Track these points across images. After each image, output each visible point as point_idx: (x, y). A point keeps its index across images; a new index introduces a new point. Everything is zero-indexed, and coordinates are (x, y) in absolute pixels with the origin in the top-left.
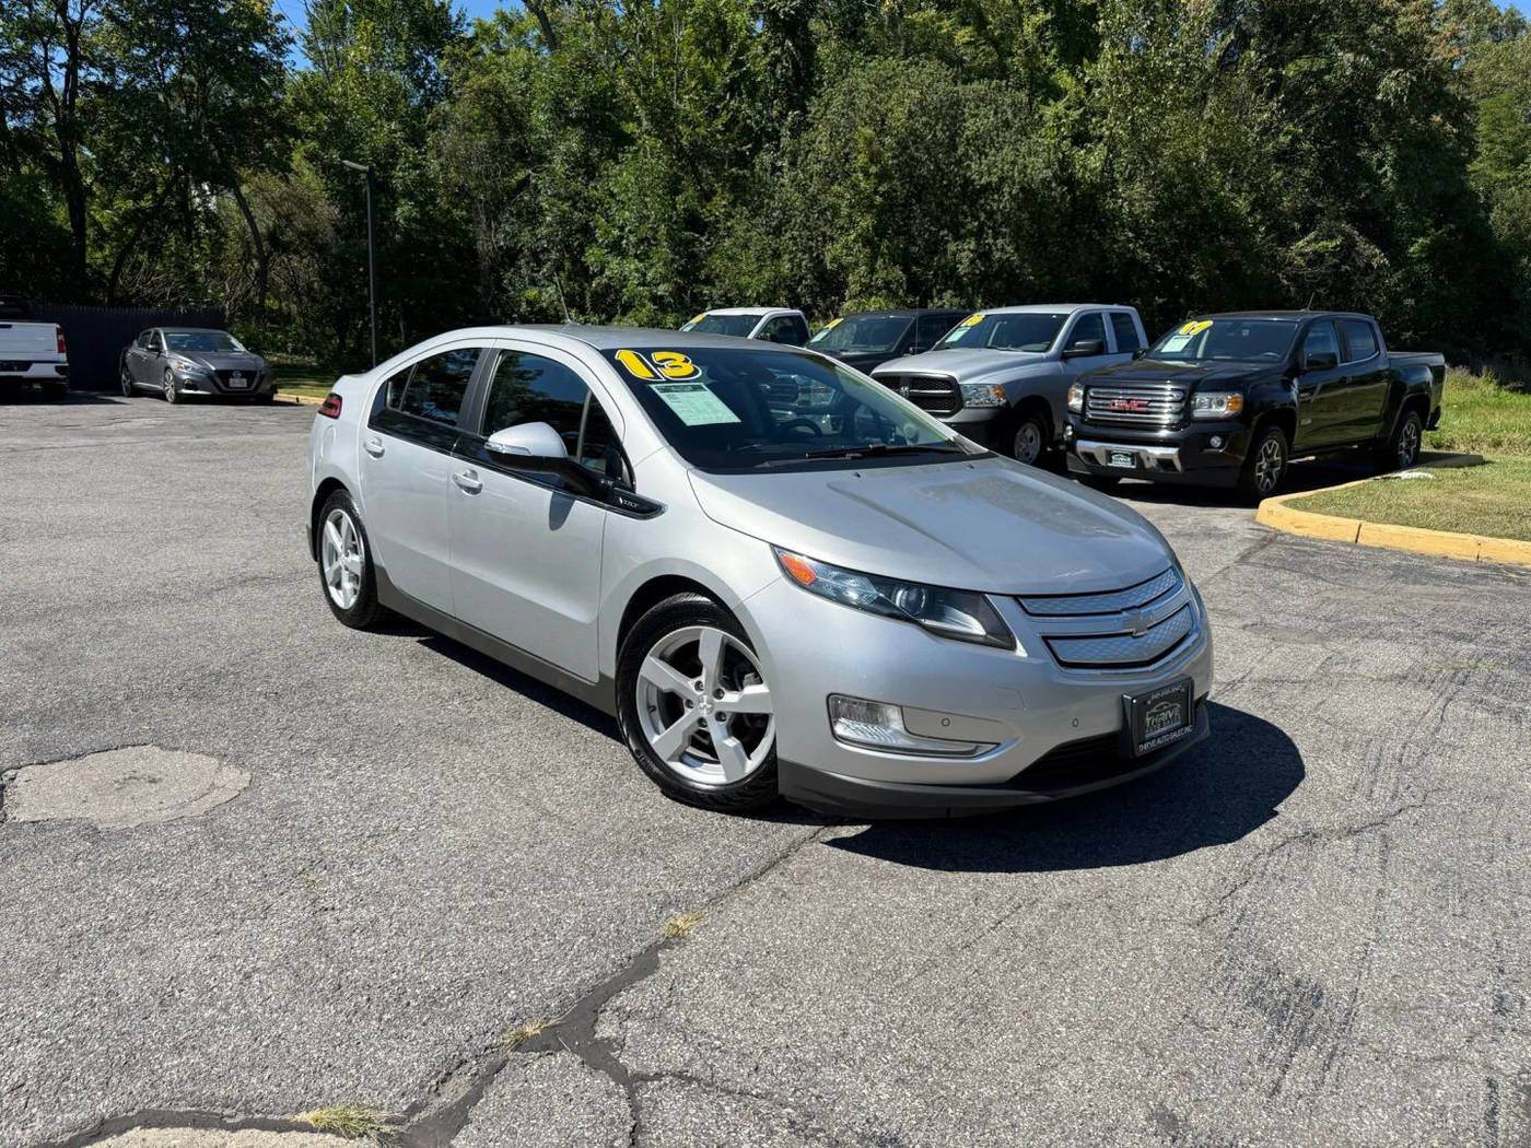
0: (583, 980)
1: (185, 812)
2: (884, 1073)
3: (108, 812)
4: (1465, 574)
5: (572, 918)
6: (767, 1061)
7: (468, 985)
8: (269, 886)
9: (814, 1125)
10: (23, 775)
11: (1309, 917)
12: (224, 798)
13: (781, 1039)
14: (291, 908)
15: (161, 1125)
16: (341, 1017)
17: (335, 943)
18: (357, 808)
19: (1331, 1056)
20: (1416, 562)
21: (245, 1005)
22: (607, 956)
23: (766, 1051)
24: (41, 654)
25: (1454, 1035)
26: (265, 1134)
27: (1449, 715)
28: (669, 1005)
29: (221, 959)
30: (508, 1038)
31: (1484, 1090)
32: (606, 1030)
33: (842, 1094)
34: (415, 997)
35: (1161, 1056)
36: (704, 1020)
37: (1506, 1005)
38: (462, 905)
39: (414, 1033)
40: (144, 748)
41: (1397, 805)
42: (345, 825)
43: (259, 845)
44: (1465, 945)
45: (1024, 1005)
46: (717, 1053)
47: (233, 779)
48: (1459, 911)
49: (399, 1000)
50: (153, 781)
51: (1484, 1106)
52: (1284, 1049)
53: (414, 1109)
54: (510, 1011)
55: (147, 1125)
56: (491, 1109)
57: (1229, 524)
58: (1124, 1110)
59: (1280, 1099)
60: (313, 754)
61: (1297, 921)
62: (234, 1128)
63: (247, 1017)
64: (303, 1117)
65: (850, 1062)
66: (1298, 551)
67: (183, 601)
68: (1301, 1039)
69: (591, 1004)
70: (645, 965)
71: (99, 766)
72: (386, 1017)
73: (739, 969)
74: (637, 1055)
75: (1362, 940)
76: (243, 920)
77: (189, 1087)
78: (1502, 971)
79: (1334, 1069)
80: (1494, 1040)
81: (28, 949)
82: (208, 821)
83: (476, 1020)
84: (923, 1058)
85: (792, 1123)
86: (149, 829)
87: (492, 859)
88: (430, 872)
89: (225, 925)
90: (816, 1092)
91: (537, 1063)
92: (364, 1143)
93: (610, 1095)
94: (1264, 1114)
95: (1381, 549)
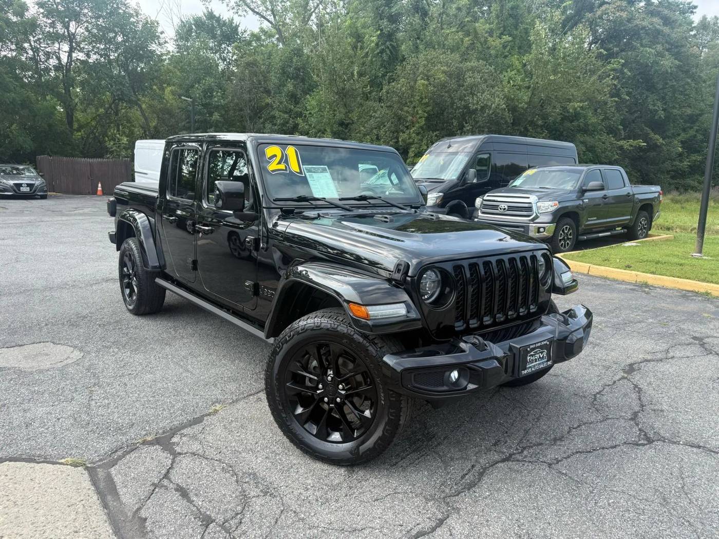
0: (174, 425)
1: (55, 366)
2: (263, 455)
3: (25, 365)
4: (626, 288)
5: (179, 405)
6: (225, 450)
7: (133, 425)
8: (76, 391)
9: (231, 469)
12: (70, 362)
13: (233, 444)
14: (81, 399)
15: (15, 461)
16: (86, 433)
17: (93, 410)
18: (118, 366)
19: (422, 456)
20: (609, 282)
21: (54, 428)
22: (186, 418)
23: (226, 447)
26: (48, 465)
28: (200, 433)
29: (51, 413)
30: (140, 441)
31: (469, 467)
32: (175, 440)
33: (245, 461)
34: (113, 427)
36: (210, 438)
37: (499, 443)
38: (142, 400)
39: (109, 438)
40: (47, 343)
42: (111, 372)
43: (78, 378)
46: (209, 447)
47: (77, 354)
49: (107, 428)
50: (47, 355)
51: (465, 472)
52: (407, 453)
53: (100, 460)
54: (144, 433)
55: (10, 461)
56: (125, 461)
59: (394, 467)
60: (109, 347)
62: (39, 463)
63: (53, 432)
64: (60, 461)
65: (253, 452)
67: (80, 287)
68: (416, 450)
69: (174, 431)
70: (198, 421)
71: (29, 349)
72: (101, 433)
74: (181, 447)
76: (63, 402)
79: (420, 460)
82: (62, 370)
83: (132, 435)
85: (223, 468)
86: (41, 372)
87: (160, 385)
88: (135, 389)
89: (56, 403)
90: (237, 460)
91: (147, 448)
92: (80, 468)
93: (166, 458)
94: (386, 471)
95: (597, 277)
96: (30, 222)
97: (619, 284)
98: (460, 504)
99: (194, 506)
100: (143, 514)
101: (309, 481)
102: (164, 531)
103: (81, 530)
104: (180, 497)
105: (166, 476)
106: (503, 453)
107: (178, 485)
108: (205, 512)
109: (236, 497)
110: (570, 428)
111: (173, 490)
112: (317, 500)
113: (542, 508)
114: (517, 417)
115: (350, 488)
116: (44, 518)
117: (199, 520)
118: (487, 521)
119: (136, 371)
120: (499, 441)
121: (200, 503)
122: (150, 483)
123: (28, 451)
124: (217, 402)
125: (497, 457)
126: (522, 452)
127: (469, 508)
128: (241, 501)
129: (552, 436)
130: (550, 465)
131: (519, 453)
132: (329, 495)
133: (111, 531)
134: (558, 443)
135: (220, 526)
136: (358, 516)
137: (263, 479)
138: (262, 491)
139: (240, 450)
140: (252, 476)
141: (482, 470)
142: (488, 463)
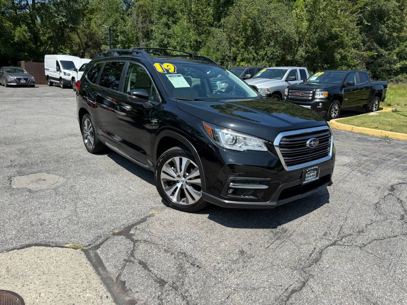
0: (130, 223)
1: (51, 187)
2: (187, 241)
3: (34, 187)
4: (376, 140)
5: (130, 211)
6: (164, 238)
7: (105, 223)
8: (66, 203)
9: (170, 250)
10: (16, 178)
12: (59, 184)
13: (168, 235)
14: (70, 207)
15: (38, 246)
16: (78, 228)
17: (79, 214)
18: (88, 187)
19: (283, 242)
20: (365, 136)
21: (58, 225)
22: (136, 219)
23: (164, 236)
24: (22, 152)
25: (312, 239)
26: (59, 248)
27: (351, 174)
28: (147, 228)
29: (54, 216)
30: (111, 233)
31: (313, 249)
32: (132, 232)
33: (177, 245)
34: (93, 225)
35: (246, 240)
36: (153, 231)
37: (326, 234)
38: (107, 208)
39: (92, 231)
40: (43, 174)
42: (85, 191)
43: (66, 194)
44: (324, 222)
46: (154, 237)
47: (62, 180)
49: (90, 225)
50: (44, 180)
51: (311, 252)
52: (273, 240)
53: (89, 245)
54: (113, 228)
55: (35, 246)
56: (105, 246)
58: (234, 250)
59: (268, 249)
60: (81, 175)
62: (53, 247)
63: (58, 227)
64: (66, 246)
65: (181, 239)
66: (336, 133)
67: (56, 139)
68: (278, 239)
69: (130, 228)
70: (144, 220)
71: (33, 177)
72: (87, 228)
73: (163, 221)
74: (137, 237)
76: (60, 209)
78: (329, 228)
79: (282, 245)
80: (320, 240)
81: (15, 213)
82: (55, 189)
83: (106, 229)
84: (196, 239)
85: (165, 250)
86: (43, 190)
87: (116, 198)
88: (102, 201)
89: (56, 210)
90: (172, 244)
91: (116, 237)
92: (78, 250)
93: (129, 244)
94: (263, 252)
95: (357, 133)
96: (18, 101)
97: (371, 137)
98: (313, 272)
99: (153, 273)
100: (122, 278)
101: (219, 258)
102: (138, 290)
103: (87, 289)
104: (143, 268)
106: (331, 240)
107: (140, 260)
108: (160, 278)
109: (177, 268)
110: (366, 225)
111: (138, 264)
112: (226, 270)
113: (363, 275)
114: (333, 218)
115: (245, 262)
116: (63, 282)
117: (157, 283)
118: (332, 283)
119: (99, 190)
120: (326, 233)
121: (156, 272)
122: (122, 260)
123: (44, 239)
124: (153, 209)
125: (327, 243)
126: (341, 240)
127: (319, 275)
128: (180, 271)
129: (357, 230)
130: (361, 247)
131: (340, 240)
132: (233, 266)
133: (105, 290)
134: (362, 234)
135: (171, 286)
136: (254, 280)
137: (191, 257)
138: (191, 264)
139: (173, 238)
140: (183, 255)
141: (320, 251)
142: (323, 246)
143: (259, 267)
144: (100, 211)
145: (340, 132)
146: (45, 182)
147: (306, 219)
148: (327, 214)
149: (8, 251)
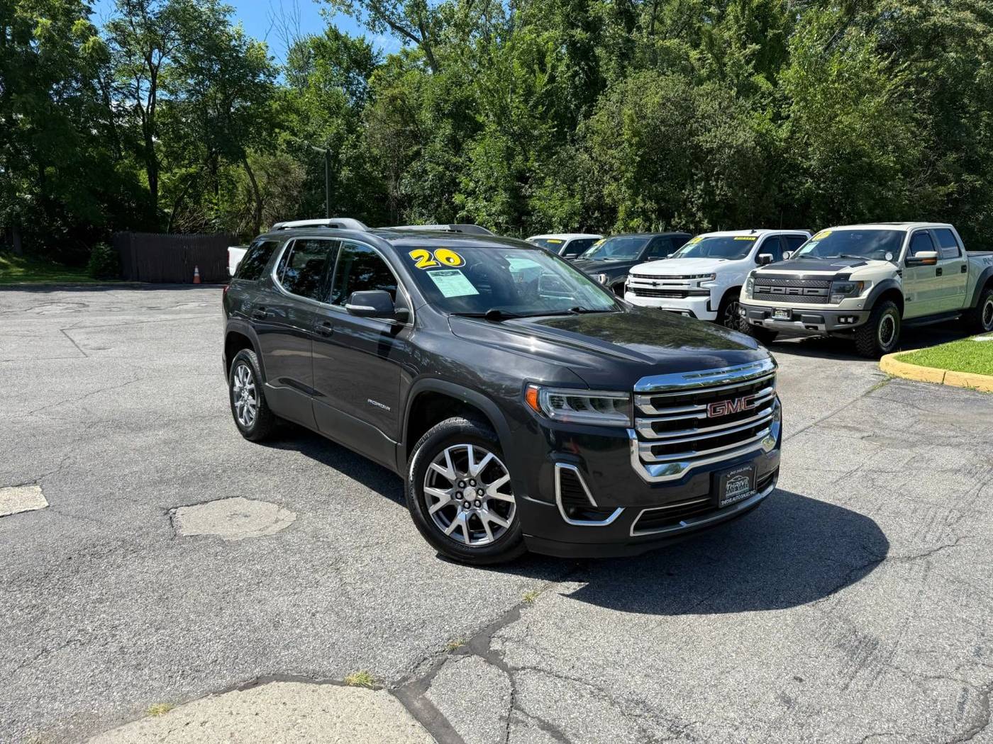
0: (481, 622)
1: (266, 532)
2: (639, 672)
3: (227, 531)
6: (578, 664)
7: (424, 622)
8: (316, 571)
9: (603, 694)
10: (180, 511)
11: (877, 604)
12: (285, 526)
13: (585, 654)
14: (329, 582)
15: (285, 681)
16: (363, 636)
17: (354, 600)
18: (355, 532)
19: (879, 673)
21: (315, 628)
22: (493, 611)
23: (578, 659)
24: (173, 446)
25: (949, 666)
26: (335, 687)
27: (982, 494)
28: (527, 635)
29: (299, 606)
30: (447, 648)
31: (960, 693)
32: (496, 645)
33: (617, 680)
34: (399, 627)
35: (785, 669)
36: (544, 643)
37: (981, 652)
38: (416, 583)
39: (400, 644)
40: (238, 499)
41: (939, 544)
42: (350, 541)
43: (307, 550)
44: (964, 621)
45: (714, 643)
46: (553, 659)
47: (288, 516)
48: (964, 603)
49: (390, 628)
50: (246, 516)
51: (959, 700)
52: (853, 669)
53: (404, 679)
54: (447, 635)
55: (278, 680)
56: (442, 681)
57: (860, 371)
59: (847, 692)
60: (327, 503)
61: (870, 606)
62: (320, 683)
63: (317, 634)
65: (622, 666)
66: (904, 388)
68: (863, 664)
69: (487, 633)
70: (513, 616)
71: (217, 508)
72: (385, 636)
73: (562, 620)
74: (512, 658)
75: (905, 616)
76: (306, 588)
77: (294, 665)
78: (983, 635)
79: (879, 680)
80: (971, 669)
81: (204, 598)
82: (279, 537)
83: (431, 639)
84: (660, 664)
85: (592, 692)
86: (249, 540)
88: (397, 566)
89: (298, 590)
90: (604, 679)
91: (462, 660)
92: (382, 692)
93: (500, 676)
94: (838, 699)
95: (959, 388)
96: (126, 324)
101: (732, 715)
104: (554, 739)
105: (514, 704)
107: (539, 719)
109: (638, 740)
111: (536, 728)
115: (802, 726)
122: (495, 718)
137: (661, 711)
138: (669, 729)
139: (601, 663)
140: (641, 706)
141: (982, 697)
142: (985, 684)
143: (842, 739)
144: (404, 592)
145: (913, 386)
146: (248, 520)
147: (915, 612)
148: (963, 600)
149: (218, 692)
